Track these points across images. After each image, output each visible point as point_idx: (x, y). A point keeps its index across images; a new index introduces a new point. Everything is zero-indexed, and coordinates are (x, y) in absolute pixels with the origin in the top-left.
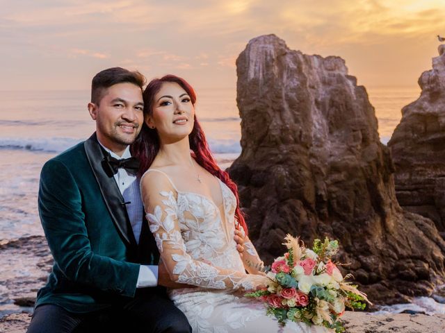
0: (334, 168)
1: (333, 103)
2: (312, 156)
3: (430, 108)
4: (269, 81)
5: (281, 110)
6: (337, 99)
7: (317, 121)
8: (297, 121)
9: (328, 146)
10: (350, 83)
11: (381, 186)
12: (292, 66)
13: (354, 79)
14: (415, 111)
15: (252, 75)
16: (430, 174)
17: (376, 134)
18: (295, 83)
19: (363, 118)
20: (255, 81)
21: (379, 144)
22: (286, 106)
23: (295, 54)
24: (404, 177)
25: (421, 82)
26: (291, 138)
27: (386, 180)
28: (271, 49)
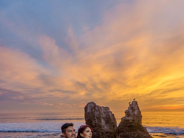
0: (107, 133)
1: (106, 118)
2: (102, 130)
3: (127, 118)
4: (92, 113)
5: (95, 119)
6: (107, 117)
7: (103, 122)
8: (98, 122)
9: (105, 127)
10: (110, 113)
11: (117, 136)
12: (97, 109)
13: (111, 112)
14: (124, 119)
15: (88, 111)
16: (128, 133)
17: (116, 125)
18: (98, 113)
19: (113, 121)
20: (89, 113)
21: (117, 127)
22: (96, 118)
23: (98, 106)
24: (122, 134)
25: (125, 112)
26: (97, 126)
27: (118, 135)
28: (92, 105)
